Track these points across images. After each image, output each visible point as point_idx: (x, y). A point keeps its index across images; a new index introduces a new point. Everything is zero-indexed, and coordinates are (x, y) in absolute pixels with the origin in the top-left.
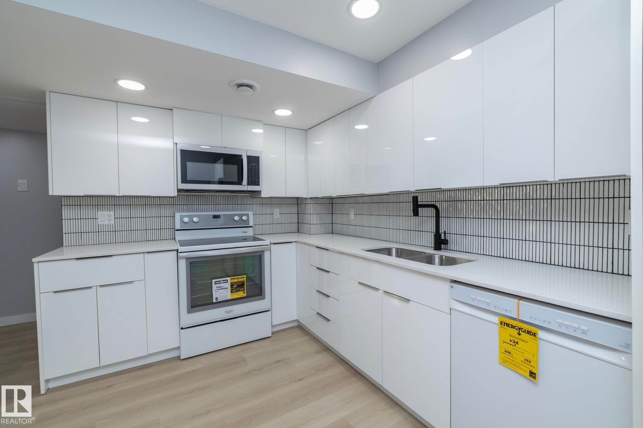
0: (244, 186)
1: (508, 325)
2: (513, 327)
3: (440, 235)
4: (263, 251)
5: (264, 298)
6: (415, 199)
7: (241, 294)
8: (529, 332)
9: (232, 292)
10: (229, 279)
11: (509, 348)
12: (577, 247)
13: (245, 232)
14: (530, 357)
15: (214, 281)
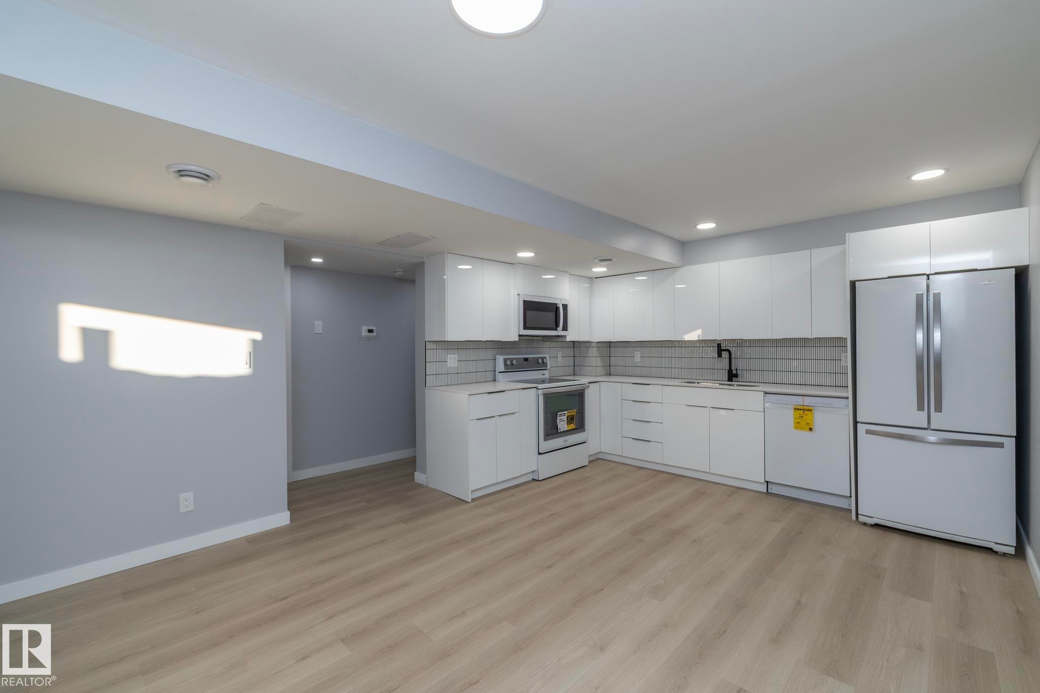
0: (560, 332)
1: (798, 409)
2: (800, 410)
3: (732, 371)
4: (584, 390)
5: (584, 431)
6: (719, 345)
7: (572, 426)
8: (808, 410)
9: (567, 424)
10: (566, 412)
11: (799, 420)
12: (819, 374)
13: (544, 374)
14: (809, 422)
15: (559, 413)
